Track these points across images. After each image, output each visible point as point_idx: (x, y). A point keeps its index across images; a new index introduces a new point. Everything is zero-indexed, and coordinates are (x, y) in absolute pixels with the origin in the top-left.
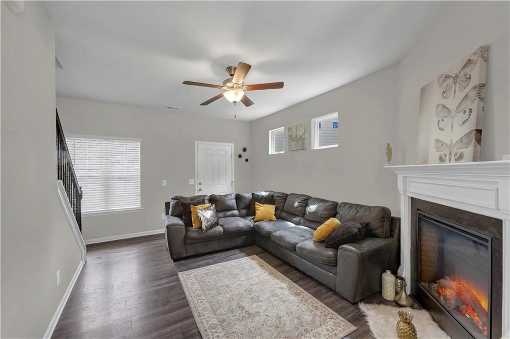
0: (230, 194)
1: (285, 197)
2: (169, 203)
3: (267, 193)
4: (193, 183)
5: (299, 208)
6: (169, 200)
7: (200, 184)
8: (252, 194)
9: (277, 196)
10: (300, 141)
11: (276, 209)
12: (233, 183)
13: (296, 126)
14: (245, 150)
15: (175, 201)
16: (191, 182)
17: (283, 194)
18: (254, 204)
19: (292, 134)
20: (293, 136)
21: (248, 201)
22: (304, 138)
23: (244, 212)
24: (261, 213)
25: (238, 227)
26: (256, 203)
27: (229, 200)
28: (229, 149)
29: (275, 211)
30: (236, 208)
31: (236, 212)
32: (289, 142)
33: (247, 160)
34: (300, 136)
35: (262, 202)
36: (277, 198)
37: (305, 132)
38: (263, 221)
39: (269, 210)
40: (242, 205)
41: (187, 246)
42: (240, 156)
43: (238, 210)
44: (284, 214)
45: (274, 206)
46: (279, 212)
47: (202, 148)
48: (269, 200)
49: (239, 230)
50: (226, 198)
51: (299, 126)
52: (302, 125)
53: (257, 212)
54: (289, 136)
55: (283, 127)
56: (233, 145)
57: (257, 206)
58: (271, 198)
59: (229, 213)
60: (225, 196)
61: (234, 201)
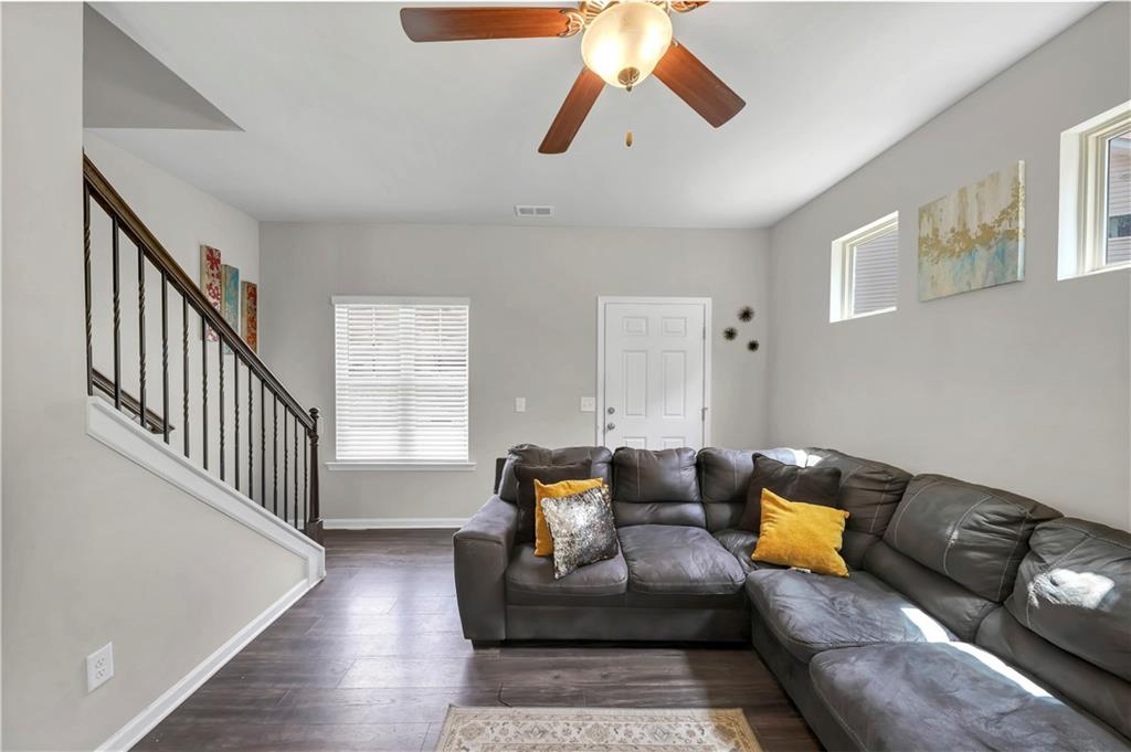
0: (679, 451)
1: (896, 485)
2: (505, 460)
3: (814, 461)
4: (594, 409)
5: (973, 554)
6: (504, 454)
7: (611, 411)
8: (755, 457)
9: (856, 477)
10: (981, 252)
11: (851, 526)
12: (707, 413)
13: (963, 192)
14: (746, 315)
15: (516, 458)
16: (587, 404)
17: (886, 469)
18: (759, 493)
19: (935, 231)
20: (945, 235)
21: (737, 480)
22: (1012, 235)
23: (724, 512)
24: (780, 534)
25: (679, 578)
26: (766, 491)
27: (672, 469)
28: (694, 315)
29: (843, 535)
30: (694, 494)
31: (695, 510)
32: (920, 264)
33: (753, 346)
34: (983, 227)
35: (789, 492)
36: (856, 484)
37: (1014, 205)
38: (786, 567)
39: (813, 527)
40: (716, 490)
41: (510, 607)
42: (730, 334)
43: (703, 504)
44: (886, 561)
45: (840, 516)
46: (862, 540)
47: (617, 314)
48: (823, 487)
49: (685, 589)
50: (661, 463)
51: (981, 184)
52: (995, 177)
53: (765, 526)
54: (922, 241)
55: (895, 215)
56: (708, 301)
57: (766, 504)
58: (827, 480)
59: (670, 511)
60: (660, 454)
61: (689, 475)
